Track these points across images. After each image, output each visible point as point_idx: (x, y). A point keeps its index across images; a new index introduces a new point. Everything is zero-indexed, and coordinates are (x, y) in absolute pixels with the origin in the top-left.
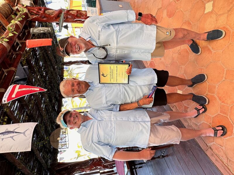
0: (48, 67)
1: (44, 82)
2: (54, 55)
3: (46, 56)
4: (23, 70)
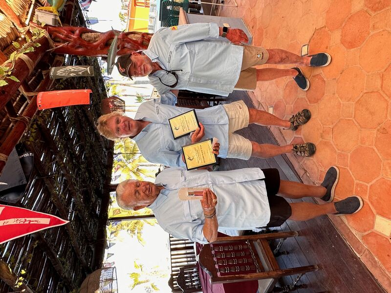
0: (85, 137)
1: (77, 167)
2: (97, 112)
3: (82, 117)
4: (20, 166)
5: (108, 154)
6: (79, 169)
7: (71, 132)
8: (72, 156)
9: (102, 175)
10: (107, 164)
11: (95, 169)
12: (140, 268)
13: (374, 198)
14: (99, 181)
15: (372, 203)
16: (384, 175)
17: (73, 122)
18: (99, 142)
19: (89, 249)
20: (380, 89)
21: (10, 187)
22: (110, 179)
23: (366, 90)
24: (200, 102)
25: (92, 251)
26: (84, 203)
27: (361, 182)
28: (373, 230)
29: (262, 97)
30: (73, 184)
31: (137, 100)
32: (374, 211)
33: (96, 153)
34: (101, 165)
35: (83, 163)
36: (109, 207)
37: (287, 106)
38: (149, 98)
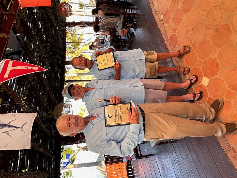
0: (48, 29)
1: (45, 47)
2: (55, 14)
3: (45, 15)
4: (17, 40)
5: (63, 42)
6: (47, 50)
7: (40, 25)
8: (42, 40)
9: (60, 55)
10: (62, 48)
11: (55, 50)
12: (84, 110)
13: (204, 68)
14: (58, 58)
15: (203, 70)
16: (212, 55)
17: (40, 18)
18: (57, 33)
19: (55, 95)
20: (221, 4)
21: (14, 51)
22: (65, 58)
23: (214, 4)
24: (120, 9)
25: (57, 97)
26: (51, 69)
27: (200, 60)
28: (200, 84)
29: (158, 7)
30: (44, 58)
31: (80, 7)
32: (203, 74)
33: (55, 40)
34: (59, 49)
35: (48, 46)
36: (65, 74)
37: (171, 14)
38: (88, 5)
